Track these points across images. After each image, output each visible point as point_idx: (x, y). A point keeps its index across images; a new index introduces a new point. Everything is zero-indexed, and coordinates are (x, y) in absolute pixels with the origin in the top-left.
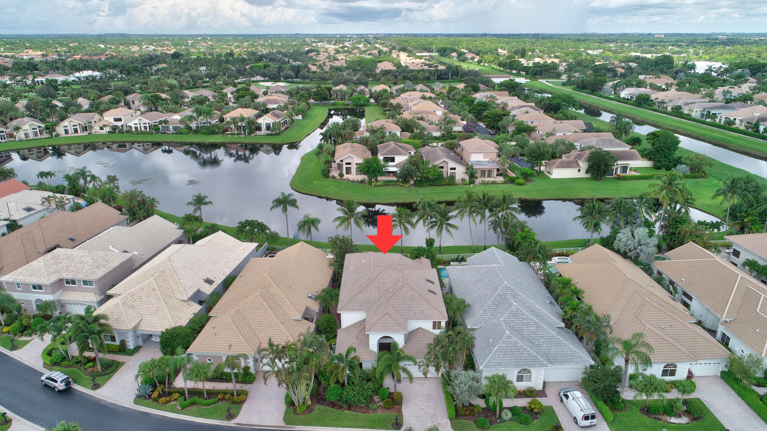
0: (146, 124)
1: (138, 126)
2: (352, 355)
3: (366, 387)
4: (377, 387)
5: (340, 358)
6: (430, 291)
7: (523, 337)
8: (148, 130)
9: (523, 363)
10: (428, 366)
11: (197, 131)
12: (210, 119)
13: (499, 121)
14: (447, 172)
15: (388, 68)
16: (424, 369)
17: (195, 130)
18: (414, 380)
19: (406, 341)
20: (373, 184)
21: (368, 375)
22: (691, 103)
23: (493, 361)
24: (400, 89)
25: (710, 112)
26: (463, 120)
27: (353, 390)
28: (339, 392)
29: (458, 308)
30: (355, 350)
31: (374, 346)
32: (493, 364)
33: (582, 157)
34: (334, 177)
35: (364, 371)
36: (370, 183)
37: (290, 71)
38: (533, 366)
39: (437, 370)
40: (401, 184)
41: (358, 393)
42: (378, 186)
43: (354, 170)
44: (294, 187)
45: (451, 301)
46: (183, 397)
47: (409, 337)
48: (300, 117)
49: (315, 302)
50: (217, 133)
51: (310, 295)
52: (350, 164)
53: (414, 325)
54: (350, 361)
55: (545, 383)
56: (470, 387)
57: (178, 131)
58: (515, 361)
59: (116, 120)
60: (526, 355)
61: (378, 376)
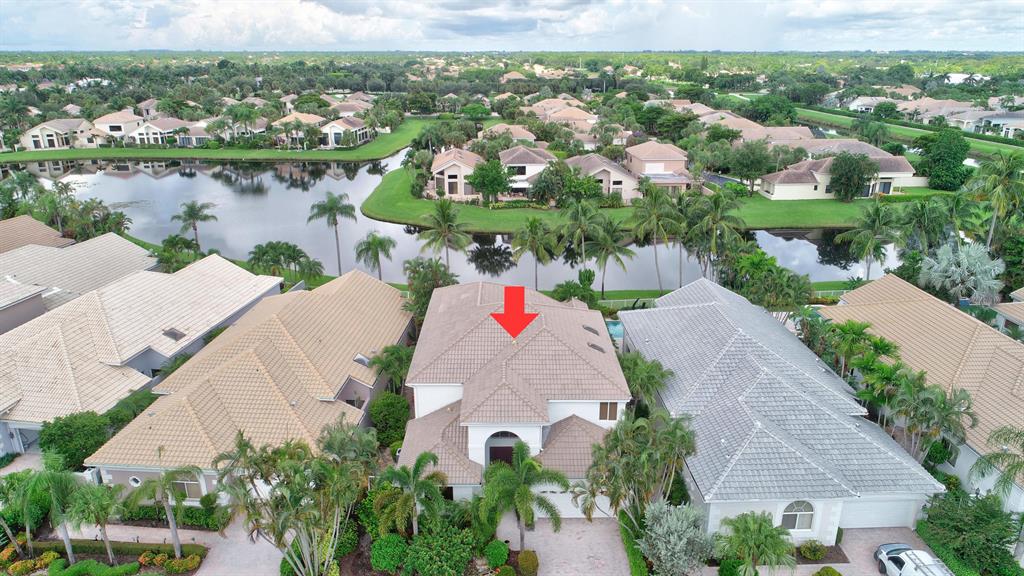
0: (156, 134)
1: (145, 137)
2: (429, 469)
3: (457, 540)
4: (483, 540)
5: (403, 477)
6: (593, 346)
7: (789, 436)
8: (160, 142)
9: (799, 489)
10: (594, 495)
11: (231, 145)
12: (251, 125)
13: (682, 128)
14: (607, 188)
15: (517, 77)
16: (585, 500)
17: (229, 143)
18: (563, 525)
19: (547, 442)
20: (491, 205)
21: (463, 513)
22: (958, 113)
23: (732, 485)
24: (533, 98)
25: (990, 123)
26: (626, 129)
27: (429, 546)
28: (398, 551)
29: (651, 378)
30: (435, 459)
31: (478, 452)
32: (733, 490)
33: (821, 166)
34: (429, 197)
35: (457, 505)
36: (486, 204)
37: (380, 80)
38: (820, 495)
39: (615, 502)
40: (535, 205)
41: (439, 554)
42: (498, 208)
43: (461, 188)
44: (367, 212)
45: (636, 364)
46: (62, 561)
47: (551, 433)
48: (388, 130)
49: (368, 370)
50: (261, 147)
51: (359, 356)
52: (455, 177)
53: (561, 410)
54: (422, 483)
55: (840, 532)
56: (690, 542)
57: (203, 145)
58: (781, 484)
59: (113, 128)
60: (803, 472)
61: (483, 516)
